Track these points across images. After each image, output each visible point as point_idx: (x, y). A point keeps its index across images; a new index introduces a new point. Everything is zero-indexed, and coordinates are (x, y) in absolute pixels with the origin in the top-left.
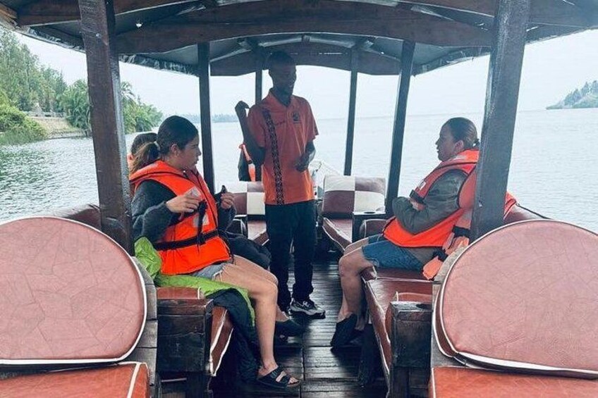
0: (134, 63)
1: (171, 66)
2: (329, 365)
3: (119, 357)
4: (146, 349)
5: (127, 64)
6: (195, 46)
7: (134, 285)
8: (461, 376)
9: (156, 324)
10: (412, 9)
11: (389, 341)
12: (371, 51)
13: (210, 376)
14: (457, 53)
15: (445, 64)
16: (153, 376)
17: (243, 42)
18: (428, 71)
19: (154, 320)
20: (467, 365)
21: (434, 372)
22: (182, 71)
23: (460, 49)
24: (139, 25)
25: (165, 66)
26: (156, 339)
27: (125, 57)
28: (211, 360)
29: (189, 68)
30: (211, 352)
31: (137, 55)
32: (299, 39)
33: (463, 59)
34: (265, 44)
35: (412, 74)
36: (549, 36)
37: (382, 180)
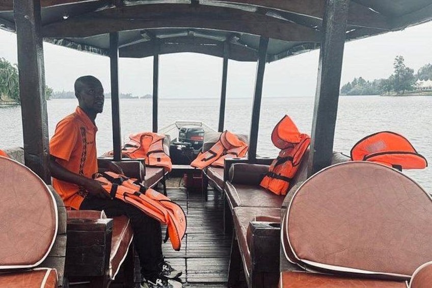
0: (62, 45)
1: (90, 49)
2: (206, 272)
3: (34, 264)
4: (56, 258)
5: (56, 45)
6: (108, 35)
7: (48, 207)
8: (302, 279)
9: (66, 237)
10: (266, 14)
11: (249, 252)
12: (238, 44)
13: (110, 280)
14: (299, 46)
15: (290, 54)
16: (62, 279)
17: (145, 34)
18: (279, 59)
19: (64, 234)
20: (307, 270)
21: (282, 276)
22: (99, 53)
23: (301, 44)
24: (65, 18)
25: (86, 48)
26: (65, 250)
27: (55, 40)
28: (110, 267)
29: (103, 51)
30: (110, 260)
31: (64, 39)
32: (186, 34)
33: (304, 51)
34: (161, 36)
35: (267, 61)
36: (363, 36)
37: (246, 137)
